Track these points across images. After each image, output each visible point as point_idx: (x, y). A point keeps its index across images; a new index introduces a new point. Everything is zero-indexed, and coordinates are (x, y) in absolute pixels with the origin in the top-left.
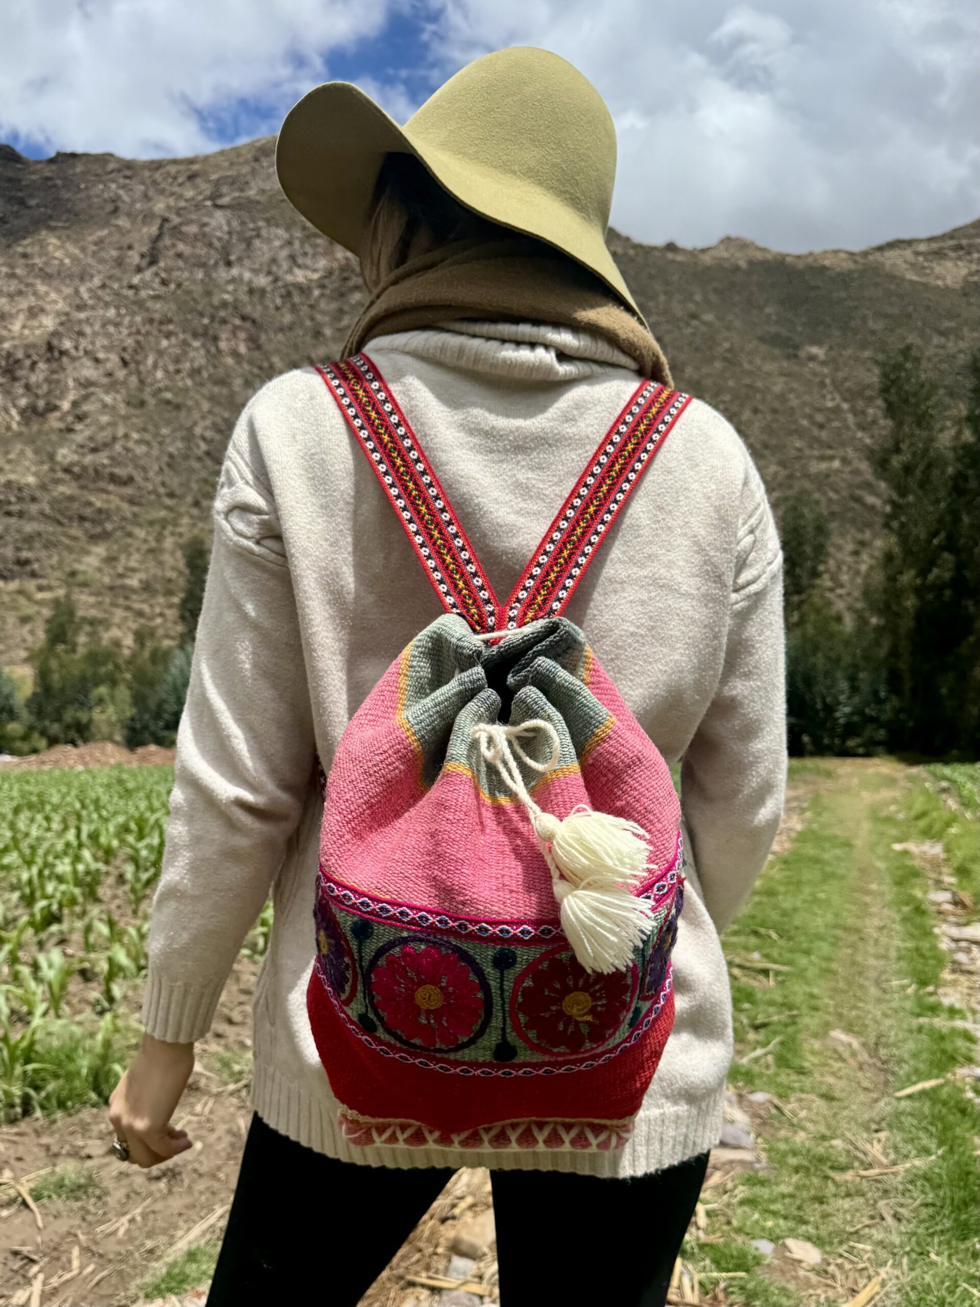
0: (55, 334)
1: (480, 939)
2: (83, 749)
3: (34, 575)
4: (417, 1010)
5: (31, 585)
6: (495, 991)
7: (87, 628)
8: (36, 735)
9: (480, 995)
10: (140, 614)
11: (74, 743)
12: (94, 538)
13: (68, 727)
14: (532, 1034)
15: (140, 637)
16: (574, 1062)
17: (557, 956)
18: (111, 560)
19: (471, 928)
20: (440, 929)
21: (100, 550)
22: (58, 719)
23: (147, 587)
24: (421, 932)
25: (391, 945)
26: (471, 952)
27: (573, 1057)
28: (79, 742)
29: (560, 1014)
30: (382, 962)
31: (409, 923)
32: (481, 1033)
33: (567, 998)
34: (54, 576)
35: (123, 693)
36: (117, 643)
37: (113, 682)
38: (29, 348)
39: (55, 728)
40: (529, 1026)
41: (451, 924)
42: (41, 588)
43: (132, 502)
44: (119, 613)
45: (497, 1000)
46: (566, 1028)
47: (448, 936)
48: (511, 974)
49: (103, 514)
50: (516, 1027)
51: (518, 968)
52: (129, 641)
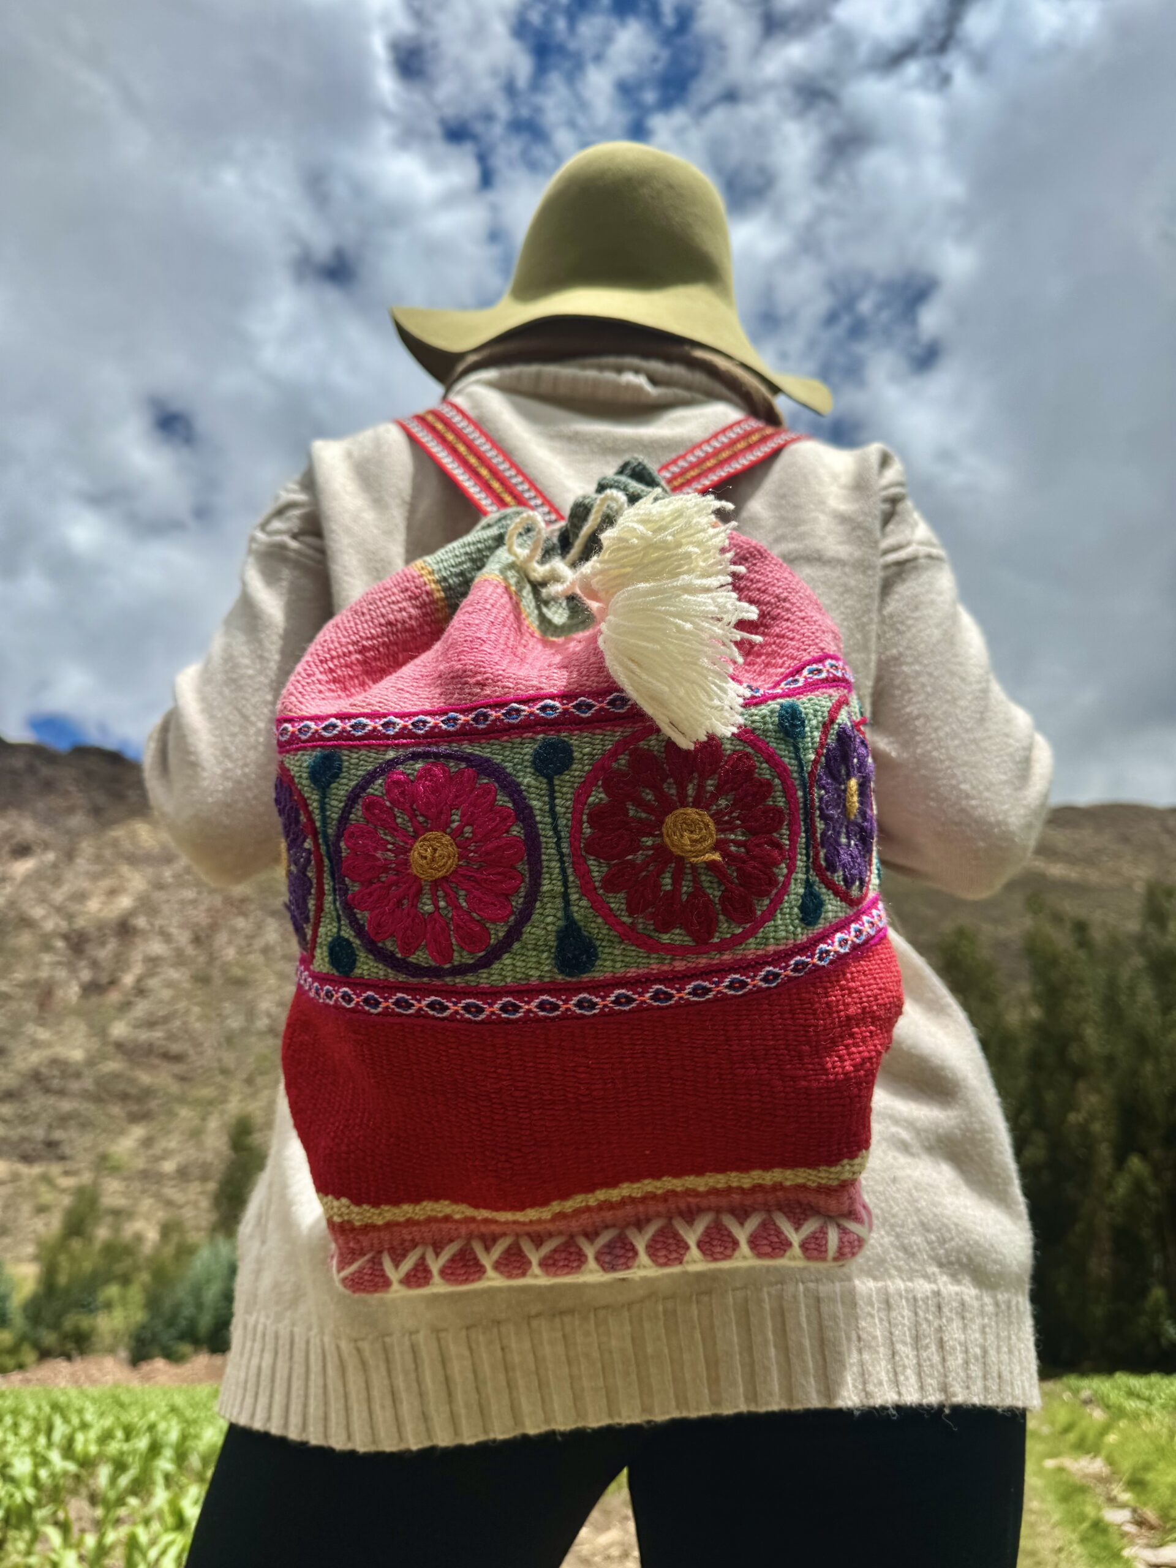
0: (133, 913)
1: (509, 729)
2: (79, 1365)
3: (62, 1158)
4: (415, 888)
5: (55, 1169)
6: (542, 820)
7: (109, 1219)
8: (26, 1348)
9: (516, 831)
10: (169, 1203)
11: (69, 1357)
12: (135, 1118)
13: (65, 1337)
14: (617, 902)
15: (167, 1230)
16: (706, 973)
17: (642, 744)
18: (147, 1142)
19: (493, 714)
20: (448, 733)
21: (138, 1132)
22: (56, 1326)
23: (183, 1174)
24: (418, 745)
25: (371, 777)
26: (498, 759)
27: (703, 961)
28: (74, 1353)
29: (663, 855)
30: (357, 814)
31: (397, 736)
32: (525, 916)
33: (669, 820)
34: (83, 1161)
35: (136, 1293)
36: (139, 1238)
37: (125, 1280)
38: (101, 926)
39: (49, 1338)
40: (611, 883)
41: (462, 718)
42: (67, 1173)
43: (182, 1079)
44: (146, 1203)
45: (546, 832)
46: (676, 881)
47: (460, 741)
48: (567, 784)
49: (147, 1093)
50: (587, 889)
51: (579, 770)
52: (152, 1235)
